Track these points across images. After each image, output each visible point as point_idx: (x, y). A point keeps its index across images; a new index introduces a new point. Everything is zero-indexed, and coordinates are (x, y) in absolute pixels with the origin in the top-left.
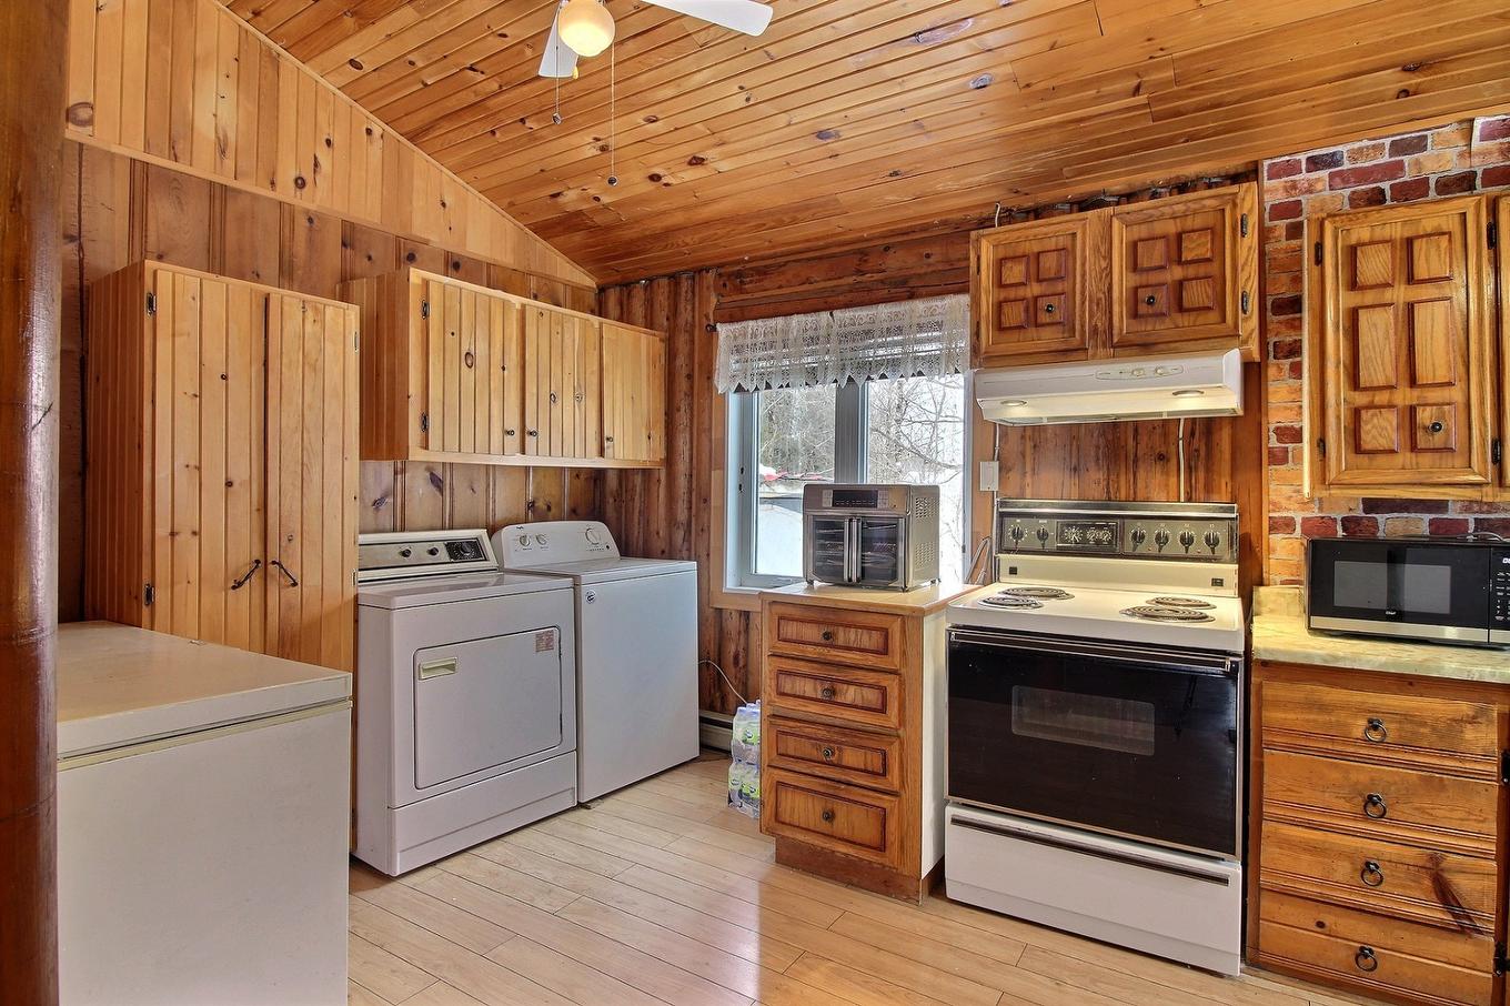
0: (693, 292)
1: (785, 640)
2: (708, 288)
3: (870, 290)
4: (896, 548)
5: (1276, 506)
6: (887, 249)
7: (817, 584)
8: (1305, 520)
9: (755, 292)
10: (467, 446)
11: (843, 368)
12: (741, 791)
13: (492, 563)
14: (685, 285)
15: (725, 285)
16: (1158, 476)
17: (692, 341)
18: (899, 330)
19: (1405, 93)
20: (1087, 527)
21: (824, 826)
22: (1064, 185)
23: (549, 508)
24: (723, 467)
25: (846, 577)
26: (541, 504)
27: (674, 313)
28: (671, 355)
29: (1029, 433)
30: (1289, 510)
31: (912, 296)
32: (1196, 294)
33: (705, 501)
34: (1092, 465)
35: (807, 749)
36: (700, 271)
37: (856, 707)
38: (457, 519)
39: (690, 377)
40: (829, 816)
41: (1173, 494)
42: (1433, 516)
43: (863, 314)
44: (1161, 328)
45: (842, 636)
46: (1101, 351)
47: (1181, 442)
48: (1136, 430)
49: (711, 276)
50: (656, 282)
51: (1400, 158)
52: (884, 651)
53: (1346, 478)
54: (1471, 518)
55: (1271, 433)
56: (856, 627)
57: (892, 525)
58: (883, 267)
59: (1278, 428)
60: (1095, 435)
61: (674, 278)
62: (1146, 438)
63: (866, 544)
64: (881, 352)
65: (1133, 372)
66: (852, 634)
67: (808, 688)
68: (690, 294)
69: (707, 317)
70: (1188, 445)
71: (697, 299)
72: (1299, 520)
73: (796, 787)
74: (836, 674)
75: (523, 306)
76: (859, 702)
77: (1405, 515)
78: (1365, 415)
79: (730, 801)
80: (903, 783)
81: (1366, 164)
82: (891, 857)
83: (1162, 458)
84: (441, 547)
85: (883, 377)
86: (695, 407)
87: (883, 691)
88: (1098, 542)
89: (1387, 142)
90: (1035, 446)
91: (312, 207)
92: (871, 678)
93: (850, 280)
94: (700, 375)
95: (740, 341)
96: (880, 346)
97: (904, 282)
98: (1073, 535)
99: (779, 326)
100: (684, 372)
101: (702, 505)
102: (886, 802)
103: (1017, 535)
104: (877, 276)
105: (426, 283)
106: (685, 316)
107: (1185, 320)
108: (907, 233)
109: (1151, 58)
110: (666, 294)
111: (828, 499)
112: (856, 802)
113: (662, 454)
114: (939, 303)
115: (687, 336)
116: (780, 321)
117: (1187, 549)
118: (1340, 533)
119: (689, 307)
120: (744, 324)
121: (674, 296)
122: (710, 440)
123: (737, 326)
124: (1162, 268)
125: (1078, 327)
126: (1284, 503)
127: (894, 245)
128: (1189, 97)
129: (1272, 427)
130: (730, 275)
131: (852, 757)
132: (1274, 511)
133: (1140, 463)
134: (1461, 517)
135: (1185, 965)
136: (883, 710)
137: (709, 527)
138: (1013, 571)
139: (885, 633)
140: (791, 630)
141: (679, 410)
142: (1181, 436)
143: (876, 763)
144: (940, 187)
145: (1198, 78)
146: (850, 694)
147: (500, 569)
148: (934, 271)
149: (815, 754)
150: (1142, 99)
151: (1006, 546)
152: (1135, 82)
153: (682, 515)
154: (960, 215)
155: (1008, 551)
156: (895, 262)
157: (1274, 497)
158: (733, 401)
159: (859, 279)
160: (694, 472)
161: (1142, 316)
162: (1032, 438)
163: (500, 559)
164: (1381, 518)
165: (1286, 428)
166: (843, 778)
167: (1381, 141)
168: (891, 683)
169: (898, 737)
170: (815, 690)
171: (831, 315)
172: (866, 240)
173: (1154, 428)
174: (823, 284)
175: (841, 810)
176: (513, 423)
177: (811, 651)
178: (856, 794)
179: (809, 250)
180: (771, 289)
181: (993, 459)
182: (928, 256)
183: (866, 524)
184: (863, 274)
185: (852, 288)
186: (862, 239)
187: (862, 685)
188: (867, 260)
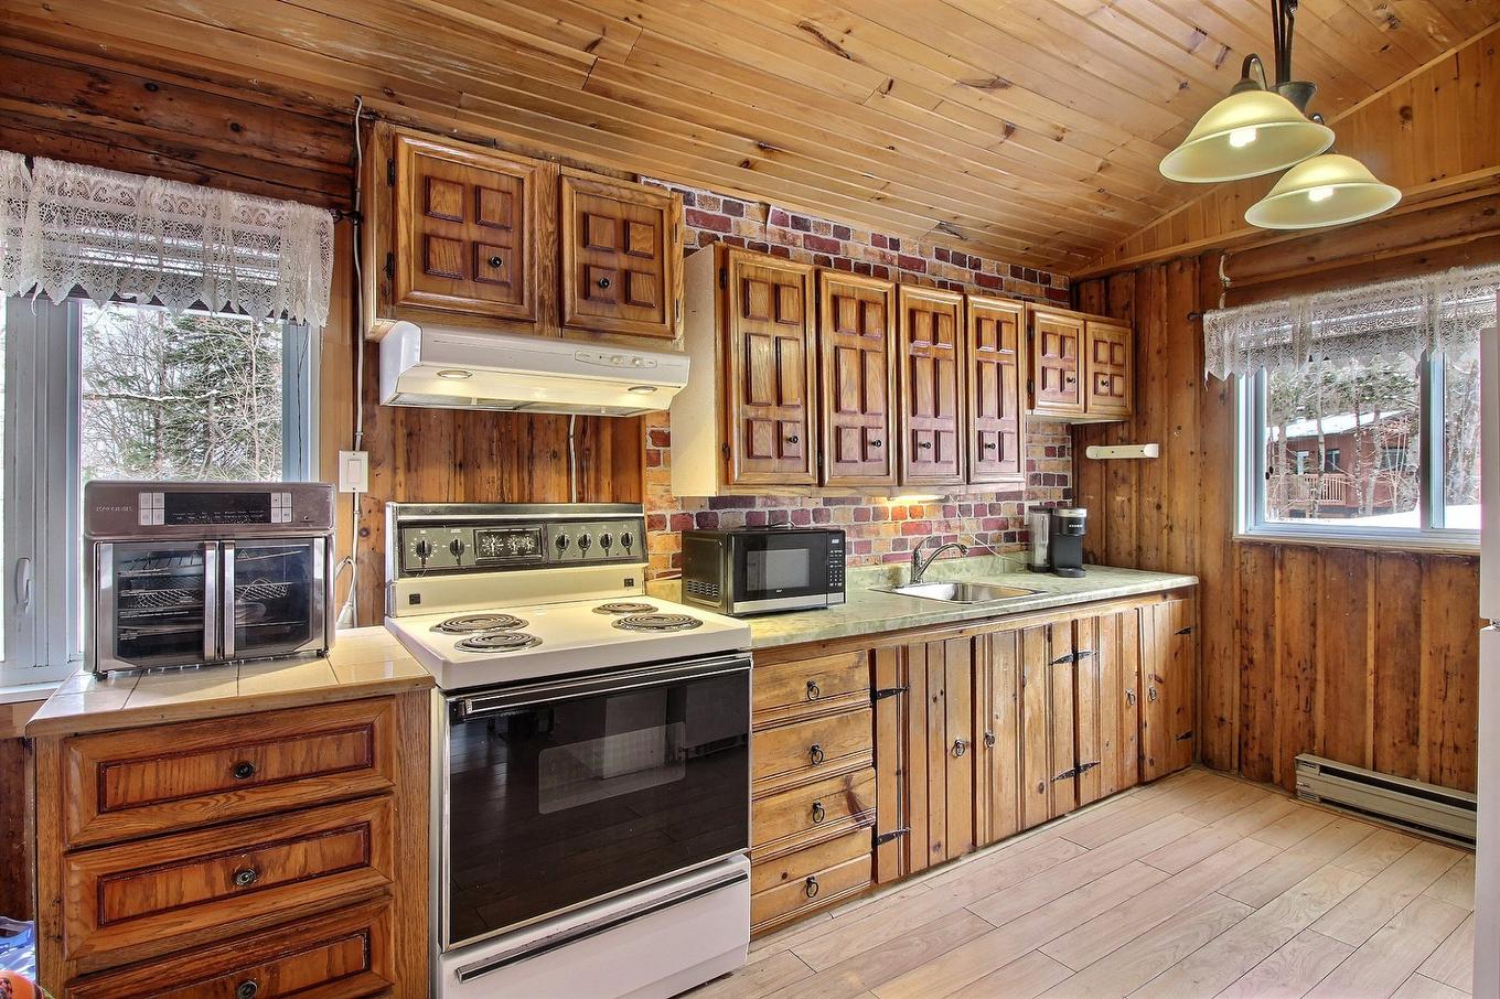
1: (118, 810)
3: (112, 145)
5: (653, 506)
6: (152, 87)
8: (673, 517)
16: (553, 475)
18: (194, 231)
19: (746, 164)
20: (509, 534)
22: (456, 115)
29: (401, 416)
30: (660, 508)
32: (642, 288)
34: (484, 460)
37: (308, 877)
41: (564, 495)
42: (748, 510)
44: (611, 316)
45: (276, 762)
46: (547, 327)
47: (572, 440)
48: (531, 424)
51: (729, 216)
52: (368, 762)
53: (744, 479)
54: (766, 510)
55: (648, 436)
56: (309, 736)
57: (297, 550)
58: (142, 115)
59: (652, 432)
60: (488, 426)
62: (542, 434)
65: (612, 359)
66: (298, 751)
67: (195, 882)
70: (580, 443)
72: (668, 517)
74: (258, 838)
76: (316, 866)
77: (733, 509)
78: (756, 426)
81: (709, 212)
83: (555, 455)
85: (155, 301)
87: (364, 831)
88: (522, 551)
89: (722, 199)
90: (410, 435)
93: (60, 112)
97: (190, 154)
98: (493, 544)
103: (422, 550)
104: (128, 127)
107: (631, 312)
108: (194, 78)
109: (627, 19)
111: (151, 511)
117: (607, 551)
118: (696, 527)
124: (610, 251)
125: (526, 293)
126: (658, 502)
127: (166, 86)
128: (627, 82)
129: (649, 430)
131: (299, 971)
132: (651, 510)
133: (536, 460)
134: (762, 510)
135: (703, 985)
136: (364, 862)
138: (415, 599)
139: (369, 729)
140: (138, 782)
142: (572, 433)
143: (352, 958)
144: (286, 32)
145: (644, 67)
146: (298, 857)
148: (245, 156)
150: (589, 58)
151: (409, 566)
152: (594, 36)
154: (299, 89)
155: (413, 574)
156: (168, 116)
157: (650, 497)
159: (87, 118)
161: (594, 299)
162: (405, 424)
164: (720, 512)
165: (659, 432)
167: (718, 197)
170: (212, 882)
171: (27, 163)
172: (103, 56)
173: (549, 423)
177: (194, 812)
181: (354, 449)
182: (236, 128)
184: (94, 111)
185: (66, 130)
186: (94, 52)
187: (319, 835)
188: (104, 92)
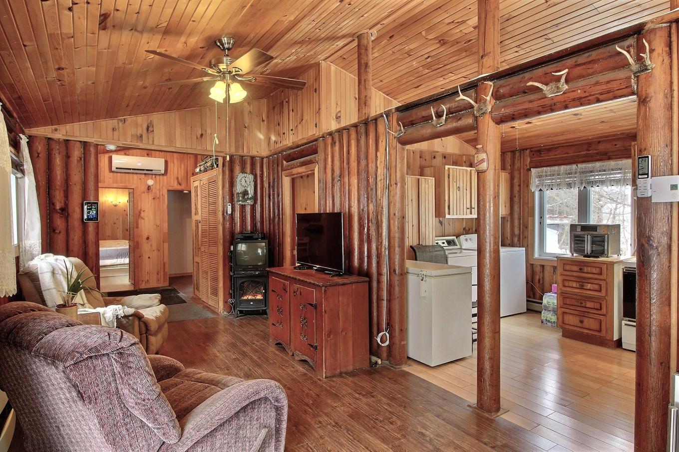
0: (520, 157)
1: (566, 270)
2: (527, 156)
3: (592, 156)
4: (604, 244)
6: (599, 142)
7: (575, 255)
9: (545, 157)
10: (455, 213)
11: (582, 183)
12: (546, 319)
13: (458, 247)
14: (517, 154)
15: (533, 155)
17: (520, 174)
18: (605, 171)
21: (580, 325)
23: (469, 230)
24: (533, 216)
25: (586, 253)
26: (467, 228)
27: (513, 164)
28: (512, 178)
31: (609, 159)
33: (526, 227)
35: (573, 302)
36: (523, 150)
37: (591, 290)
38: (446, 234)
39: (519, 185)
40: (582, 322)
43: (589, 166)
45: (585, 270)
49: (528, 151)
50: (505, 154)
52: (601, 274)
56: (591, 267)
57: (603, 236)
58: (597, 149)
61: (513, 152)
63: (593, 243)
64: (597, 177)
66: (589, 269)
67: (574, 285)
68: (519, 157)
69: (526, 165)
71: (522, 159)
73: (570, 314)
74: (583, 281)
75: (471, 170)
76: (592, 289)
79: (542, 322)
80: (607, 312)
82: (603, 334)
84: (445, 241)
85: (597, 186)
86: (522, 196)
87: (600, 286)
91: (414, 149)
92: (596, 282)
93: (584, 153)
94: (524, 185)
95: (541, 174)
96: (597, 175)
97: (606, 154)
99: (556, 170)
100: (517, 184)
101: (525, 229)
102: (601, 317)
104: (595, 152)
105: (449, 169)
106: (517, 165)
108: (607, 137)
110: (510, 158)
111: (579, 229)
112: (591, 318)
113: (508, 212)
114: (620, 162)
115: (518, 172)
116: (556, 168)
119: (519, 162)
120: (542, 168)
121: (513, 158)
122: (528, 207)
123: (539, 169)
127: (602, 141)
130: (535, 151)
131: (589, 304)
136: (600, 291)
137: (528, 237)
139: (601, 268)
140: (568, 267)
141: (515, 197)
143: (598, 307)
146: (589, 286)
147: (461, 249)
148: (618, 150)
149: (576, 304)
153: (517, 232)
154: (629, 131)
156: (602, 147)
158: (537, 194)
159: (588, 152)
160: (521, 218)
163: (461, 246)
166: (587, 311)
168: (603, 284)
169: (606, 299)
170: (577, 285)
171: (577, 165)
172: (590, 139)
174: (573, 154)
175: (586, 320)
176: (469, 206)
177: (575, 274)
178: (591, 315)
179: (567, 143)
180: (552, 155)
182: (615, 145)
183: (593, 237)
184: (589, 151)
185: (585, 156)
186: (589, 139)
187: (593, 284)
188: (590, 147)
